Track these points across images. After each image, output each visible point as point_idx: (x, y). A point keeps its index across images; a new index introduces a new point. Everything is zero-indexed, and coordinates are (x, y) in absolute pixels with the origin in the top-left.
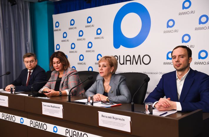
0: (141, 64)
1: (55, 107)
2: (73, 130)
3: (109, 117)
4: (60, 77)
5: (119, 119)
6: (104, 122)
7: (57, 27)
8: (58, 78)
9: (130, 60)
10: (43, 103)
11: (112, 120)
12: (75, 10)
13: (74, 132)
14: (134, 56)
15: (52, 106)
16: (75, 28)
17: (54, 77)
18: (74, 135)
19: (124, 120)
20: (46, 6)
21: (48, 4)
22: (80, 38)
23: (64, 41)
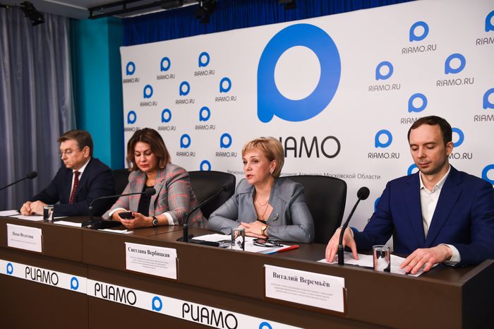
0: (318, 156)
1: (158, 254)
2: (201, 306)
3: (292, 279)
4: (149, 185)
5: (317, 283)
6: (278, 288)
7: (132, 73)
8: (145, 187)
9: (293, 146)
10: (128, 245)
11: (298, 284)
12: (171, 38)
13: (204, 311)
14: (303, 139)
15: (149, 252)
16: (172, 76)
17: (135, 186)
18: (202, 316)
19: (328, 285)
20: (106, 27)
21: (110, 22)
22: (183, 97)
23: (147, 104)
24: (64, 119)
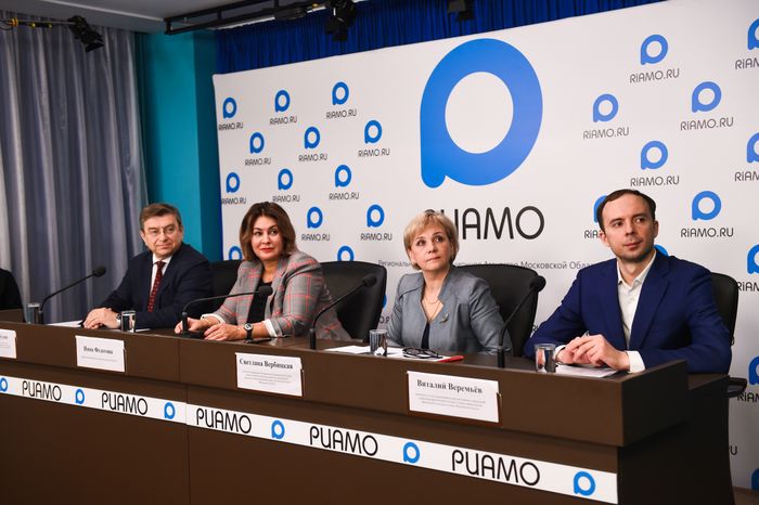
0: (512, 237)
1: (278, 366)
2: (333, 429)
3: (439, 386)
4: (266, 280)
5: (468, 389)
6: (424, 399)
7: (231, 115)
8: (261, 282)
9: (476, 223)
10: (239, 356)
11: (447, 392)
13: (337, 434)
14: (489, 212)
15: (267, 364)
16: (292, 119)
17: (246, 280)
18: (335, 441)
22: (310, 151)
23: (255, 162)
24: (130, 188)
